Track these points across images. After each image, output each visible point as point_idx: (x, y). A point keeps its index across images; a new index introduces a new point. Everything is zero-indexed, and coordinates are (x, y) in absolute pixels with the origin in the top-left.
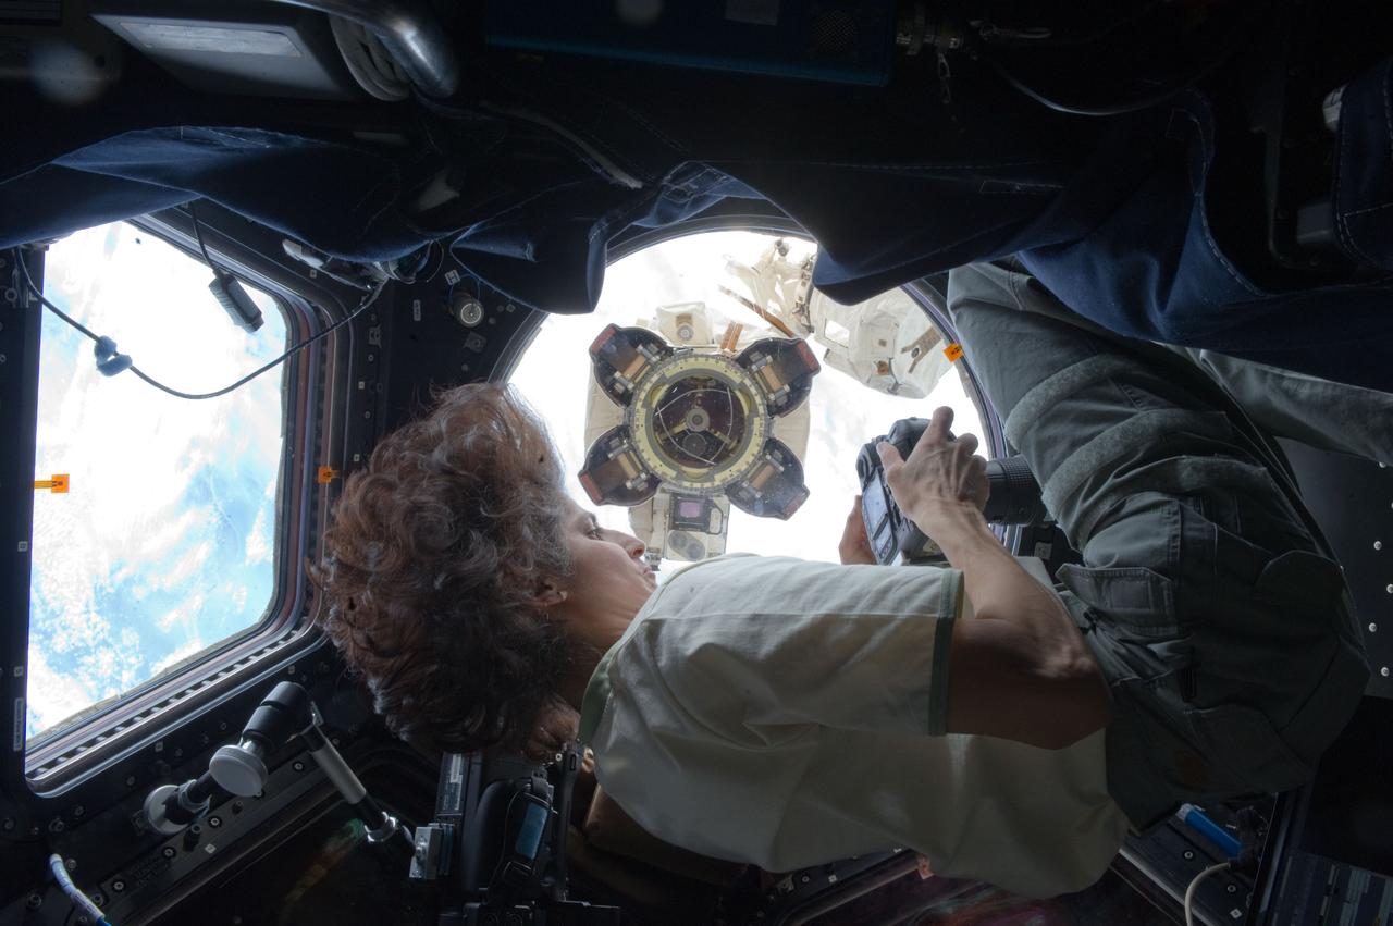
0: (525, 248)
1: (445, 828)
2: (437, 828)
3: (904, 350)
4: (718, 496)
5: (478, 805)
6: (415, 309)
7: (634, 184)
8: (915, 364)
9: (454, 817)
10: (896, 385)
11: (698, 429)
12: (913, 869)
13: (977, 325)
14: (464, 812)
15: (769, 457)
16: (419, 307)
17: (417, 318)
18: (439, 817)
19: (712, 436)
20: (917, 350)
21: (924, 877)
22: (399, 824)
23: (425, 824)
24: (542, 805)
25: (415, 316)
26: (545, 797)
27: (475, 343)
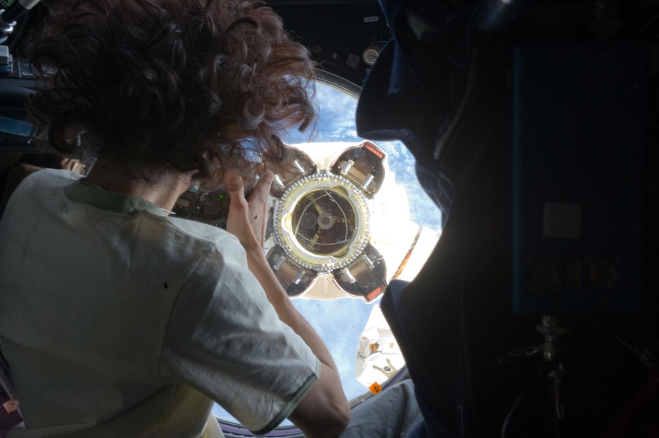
0: (396, 87)
1: (9, 66)
2: (8, 61)
3: (388, 361)
4: (274, 240)
5: (27, 88)
6: (372, 18)
7: (437, 154)
8: (380, 369)
9: (18, 72)
10: (363, 358)
11: (320, 222)
12: (10, 396)
13: (390, 404)
14: (21, 79)
15: (304, 273)
16: (373, 20)
17: (366, 20)
18: (17, 62)
19: (315, 232)
20: (389, 370)
21: (5, 405)
22: (8, 34)
23: (10, 52)
24: (32, 132)
25: (367, 18)
26: (38, 133)
27: (352, 61)
